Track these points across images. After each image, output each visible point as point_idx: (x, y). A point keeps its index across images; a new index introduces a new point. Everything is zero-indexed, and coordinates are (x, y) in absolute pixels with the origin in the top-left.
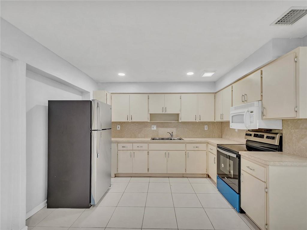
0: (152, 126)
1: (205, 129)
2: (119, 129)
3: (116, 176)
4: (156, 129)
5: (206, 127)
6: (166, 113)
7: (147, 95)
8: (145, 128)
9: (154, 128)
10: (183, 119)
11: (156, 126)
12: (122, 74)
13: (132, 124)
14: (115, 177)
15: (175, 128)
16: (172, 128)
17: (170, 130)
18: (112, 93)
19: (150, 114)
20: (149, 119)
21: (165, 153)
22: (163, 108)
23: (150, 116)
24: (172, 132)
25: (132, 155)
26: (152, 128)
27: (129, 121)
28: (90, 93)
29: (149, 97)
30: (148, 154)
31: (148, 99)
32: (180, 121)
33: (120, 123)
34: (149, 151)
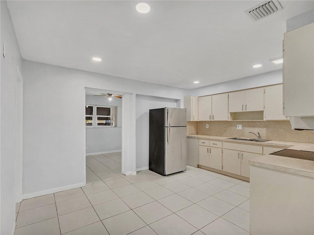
0: (237, 125)
2: (208, 128)
4: (241, 129)
6: (247, 111)
8: (231, 127)
9: (240, 127)
11: (241, 125)
12: (196, 82)
13: (218, 123)
14: (198, 167)
15: (265, 128)
16: (260, 127)
17: (256, 130)
18: (198, 97)
19: (231, 113)
20: (229, 118)
21: (239, 153)
22: (243, 105)
23: (231, 115)
24: (259, 133)
25: (209, 151)
26: (237, 127)
27: (211, 120)
28: (180, 100)
29: (228, 96)
30: (222, 152)
31: (228, 98)
32: (264, 120)
33: (209, 122)
34: (223, 150)
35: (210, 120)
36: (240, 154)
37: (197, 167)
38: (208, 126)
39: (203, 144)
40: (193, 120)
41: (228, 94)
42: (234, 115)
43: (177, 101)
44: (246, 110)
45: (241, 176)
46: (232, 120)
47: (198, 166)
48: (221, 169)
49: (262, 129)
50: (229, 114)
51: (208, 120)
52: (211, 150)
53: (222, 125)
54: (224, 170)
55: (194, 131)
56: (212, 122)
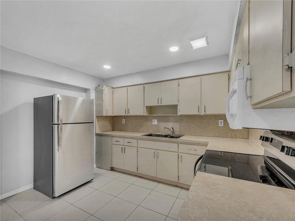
0: (153, 120)
1: (220, 125)
2: (124, 123)
3: (113, 169)
4: (157, 124)
5: (221, 122)
6: (162, 105)
7: (143, 86)
8: (147, 122)
9: (155, 122)
10: (181, 111)
11: (157, 120)
13: (135, 118)
15: (178, 123)
16: (174, 122)
17: (170, 125)
18: (113, 88)
19: (146, 107)
20: (145, 112)
21: (154, 152)
22: (158, 99)
23: (146, 109)
24: (173, 128)
25: (123, 150)
26: (153, 122)
27: (127, 115)
28: (90, 89)
29: (144, 88)
30: (137, 152)
31: (144, 90)
32: (179, 114)
33: (125, 117)
34: (139, 149)
35: (125, 115)
36: (156, 153)
37: (110, 169)
38: (124, 121)
39: (117, 143)
40: (106, 115)
41: (144, 86)
42: (150, 109)
43: (86, 90)
44: (161, 103)
45: (156, 177)
46: (148, 115)
47: (112, 169)
48: (136, 171)
49: (175, 124)
50: (145, 108)
51: (124, 114)
52: (126, 149)
53: (139, 120)
54: (139, 172)
55: (109, 127)
56: (128, 116)
